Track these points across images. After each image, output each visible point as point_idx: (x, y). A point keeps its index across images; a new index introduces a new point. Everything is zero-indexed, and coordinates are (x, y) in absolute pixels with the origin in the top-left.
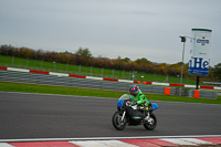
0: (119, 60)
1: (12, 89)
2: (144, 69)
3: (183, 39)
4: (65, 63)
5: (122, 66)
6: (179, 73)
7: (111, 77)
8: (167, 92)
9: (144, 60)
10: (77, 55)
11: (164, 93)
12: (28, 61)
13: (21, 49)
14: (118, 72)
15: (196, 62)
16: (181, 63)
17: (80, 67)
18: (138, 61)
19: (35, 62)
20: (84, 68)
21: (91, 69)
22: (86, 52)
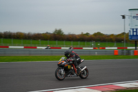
0: (82, 35)
1: (13, 60)
2: (99, 39)
3: (124, 17)
5: (84, 39)
6: (123, 40)
7: (78, 47)
8: (116, 53)
9: (99, 33)
10: (54, 34)
11: (114, 54)
12: (22, 41)
13: (17, 33)
14: (82, 43)
15: (133, 32)
16: (124, 33)
17: (57, 42)
18: (95, 34)
19: (27, 41)
20: (60, 42)
21: (64, 42)
22: (60, 31)
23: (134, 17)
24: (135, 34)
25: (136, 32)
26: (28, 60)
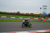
0: (27, 14)
1: (2, 21)
3: (41, 8)
4: (14, 15)
6: (40, 16)
8: (38, 20)
9: (32, 13)
10: (17, 13)
12: (6, 15)
13: (4, 12)
16: (41, 14)
17: (18, 16)
18: (31, 14)
19: (8, 15)
20: (19, 16)
21: (20, 16)
22: (19, 12)
23: (44, 9)
24: (44, 14)
25: (45, 13)
26: (8, 21)
